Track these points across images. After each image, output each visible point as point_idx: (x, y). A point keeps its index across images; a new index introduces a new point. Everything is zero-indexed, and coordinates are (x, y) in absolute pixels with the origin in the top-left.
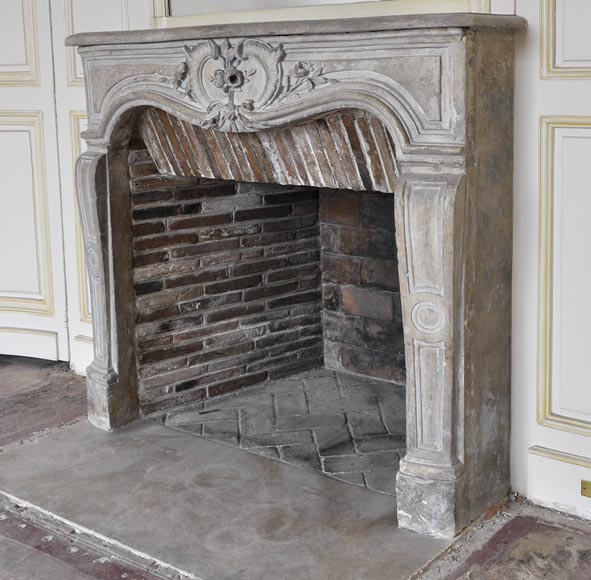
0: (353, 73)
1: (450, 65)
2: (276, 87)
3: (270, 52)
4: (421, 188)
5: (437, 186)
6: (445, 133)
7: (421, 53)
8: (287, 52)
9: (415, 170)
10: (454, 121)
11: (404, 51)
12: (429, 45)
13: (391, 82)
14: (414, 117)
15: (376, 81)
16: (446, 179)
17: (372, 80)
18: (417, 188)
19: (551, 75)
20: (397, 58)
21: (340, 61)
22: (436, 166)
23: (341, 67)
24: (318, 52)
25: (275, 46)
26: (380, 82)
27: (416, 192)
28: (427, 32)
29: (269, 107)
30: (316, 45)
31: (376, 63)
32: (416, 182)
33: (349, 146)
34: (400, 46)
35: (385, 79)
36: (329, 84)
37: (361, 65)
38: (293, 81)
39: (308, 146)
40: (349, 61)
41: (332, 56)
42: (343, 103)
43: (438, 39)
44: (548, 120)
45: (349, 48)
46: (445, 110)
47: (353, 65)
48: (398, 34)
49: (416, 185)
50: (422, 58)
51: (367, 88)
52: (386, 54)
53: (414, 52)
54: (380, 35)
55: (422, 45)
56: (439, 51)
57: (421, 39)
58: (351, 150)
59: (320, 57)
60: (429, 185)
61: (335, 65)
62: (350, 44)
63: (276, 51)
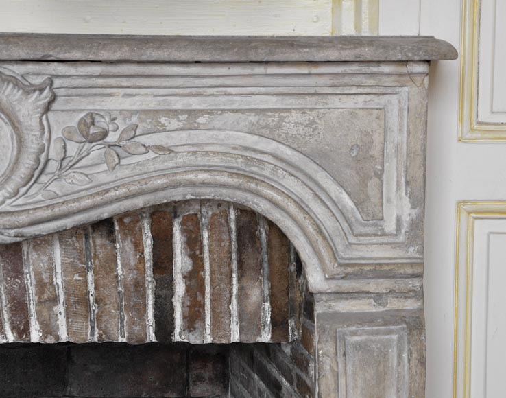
0: (201, 136)
1: (401, 125)
2: (38, 161)
3: (27, 93)
4: (364, 338)
5: (390, 332)
6: (391, 240)
7: (350, 102)
8: (59, 92)
9: (343, 306)
10: (406, 219)
11: (314, 99)
12: (368, 90)
13: (287, 152)
14: (338, 215)
15: (255, 150)
16: (402, 319)
17: (247, 149)
18: (356, 338)
19: (475, 135)
20: (303, 111)
21: (174, 113)
22: (379, 298)
23: (174, 124)
24: (125, 95)
25: (38, 81)
26: (262, 153)
27: (358, 347)
28: (374, 69)
29: (20, 201)
30: (125, 82)
31: (253, 118)
32: (354, 328)
33: (149, 265)
34: (312, 90)
35: (272, 146)
36: (151, 155)
37: (219, 121)
38: (72, 149)
39: (52, 269)
40: (192, 113)
41: (152, 104)
42: (189, 190)
43: (388, 81)
44: (468, 207)
45: (194, 90)
46: (389, 201)
47: (201, 120)
48: (314, 70)
49: (354, 333)
50: (353, 113)
51: (239, 163)
52: (273, 102)
53: (335, 102)
54: (272, 70)
55: (354, 90)
56: (383, 100)
57: (356, 80)
58: (149, 272)
59: (127, 104)
60: (378, 333)
61: (163, 120)
62: (198, 82)
63: (42, 90)
